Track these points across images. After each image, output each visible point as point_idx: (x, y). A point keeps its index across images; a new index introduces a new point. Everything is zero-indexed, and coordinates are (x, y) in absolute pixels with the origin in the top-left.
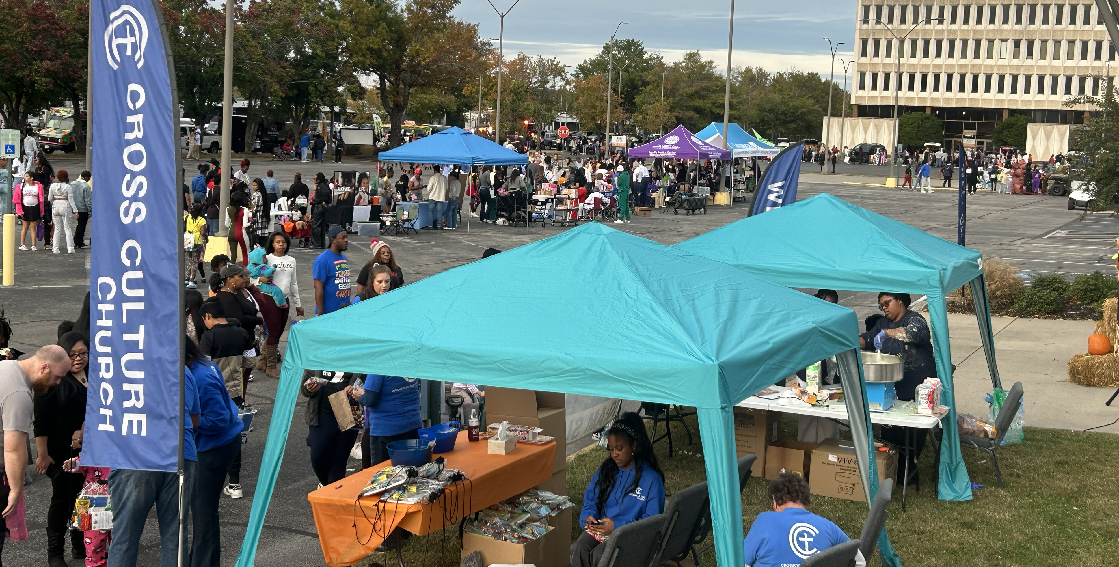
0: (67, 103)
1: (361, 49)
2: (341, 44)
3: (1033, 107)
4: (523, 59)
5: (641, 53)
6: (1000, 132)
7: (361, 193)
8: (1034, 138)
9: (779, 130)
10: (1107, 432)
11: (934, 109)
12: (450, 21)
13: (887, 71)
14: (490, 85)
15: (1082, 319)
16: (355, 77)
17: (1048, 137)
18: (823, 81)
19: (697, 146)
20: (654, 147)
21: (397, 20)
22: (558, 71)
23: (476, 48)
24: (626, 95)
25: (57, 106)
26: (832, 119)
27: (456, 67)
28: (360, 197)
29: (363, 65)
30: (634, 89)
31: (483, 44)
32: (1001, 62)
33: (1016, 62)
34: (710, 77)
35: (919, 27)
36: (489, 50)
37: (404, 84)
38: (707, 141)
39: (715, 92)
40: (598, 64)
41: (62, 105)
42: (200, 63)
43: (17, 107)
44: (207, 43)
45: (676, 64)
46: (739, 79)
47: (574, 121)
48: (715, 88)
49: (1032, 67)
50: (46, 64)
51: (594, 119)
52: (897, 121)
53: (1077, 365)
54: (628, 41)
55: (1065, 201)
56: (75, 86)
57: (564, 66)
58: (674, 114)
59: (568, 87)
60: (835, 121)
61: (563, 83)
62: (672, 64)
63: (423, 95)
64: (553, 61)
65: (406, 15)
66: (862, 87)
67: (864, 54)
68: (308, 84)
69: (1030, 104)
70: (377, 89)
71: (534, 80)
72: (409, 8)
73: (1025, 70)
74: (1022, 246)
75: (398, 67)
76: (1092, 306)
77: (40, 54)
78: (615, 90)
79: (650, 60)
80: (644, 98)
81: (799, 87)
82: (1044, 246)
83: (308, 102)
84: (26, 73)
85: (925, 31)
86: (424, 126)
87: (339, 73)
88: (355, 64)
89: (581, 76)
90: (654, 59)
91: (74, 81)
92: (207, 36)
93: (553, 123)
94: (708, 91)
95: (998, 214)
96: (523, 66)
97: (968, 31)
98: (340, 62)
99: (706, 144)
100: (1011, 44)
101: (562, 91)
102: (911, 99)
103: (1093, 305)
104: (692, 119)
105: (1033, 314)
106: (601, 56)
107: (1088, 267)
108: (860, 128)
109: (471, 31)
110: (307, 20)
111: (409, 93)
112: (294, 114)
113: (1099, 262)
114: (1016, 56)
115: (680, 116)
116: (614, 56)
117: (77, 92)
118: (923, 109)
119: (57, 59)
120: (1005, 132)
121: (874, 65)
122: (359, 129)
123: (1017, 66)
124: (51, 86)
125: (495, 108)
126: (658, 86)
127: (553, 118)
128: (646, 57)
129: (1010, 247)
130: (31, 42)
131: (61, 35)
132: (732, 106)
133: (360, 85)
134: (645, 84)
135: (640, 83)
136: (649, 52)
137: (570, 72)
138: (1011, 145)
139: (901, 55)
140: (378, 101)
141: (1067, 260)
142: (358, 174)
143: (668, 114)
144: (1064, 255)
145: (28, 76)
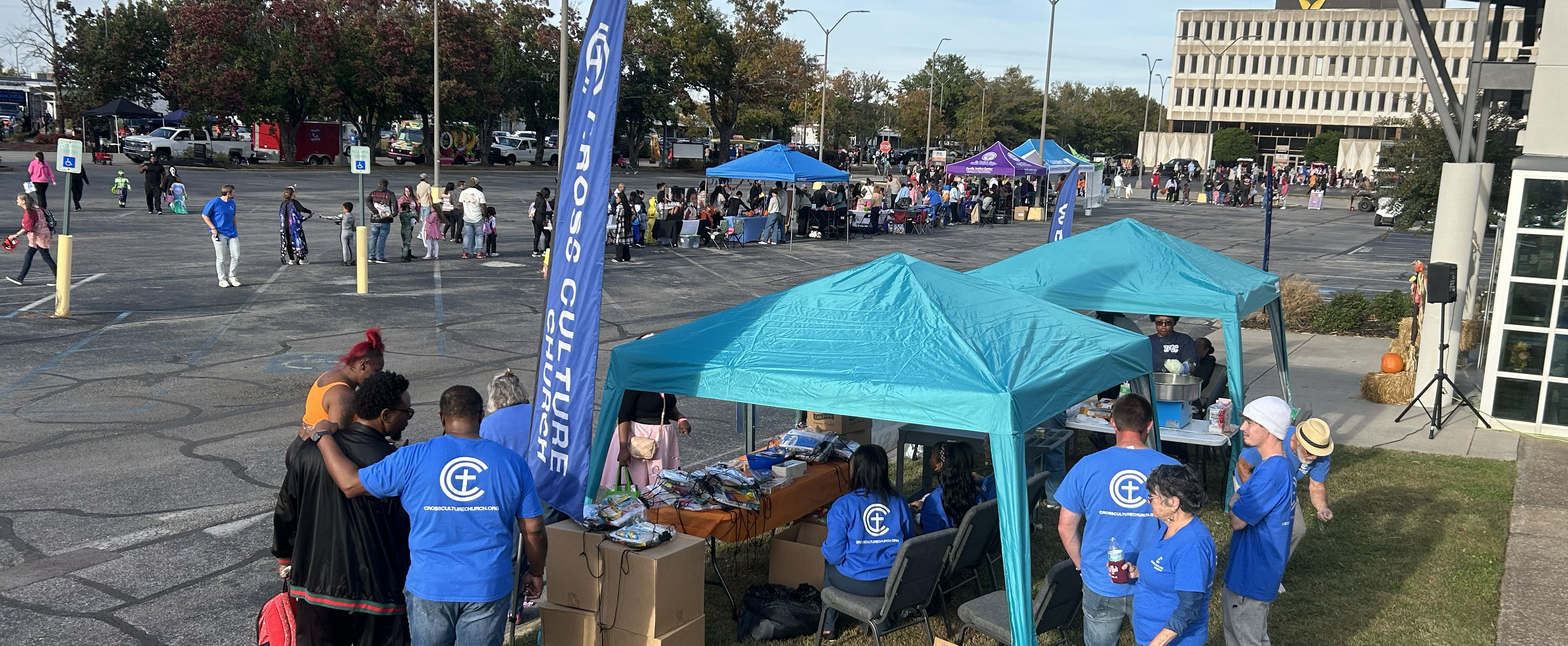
0: (417, 116)
1: (691, 66)
2: (673, 60)
3: (1345, 123)
4: (848, 75)
5: (963, 69)
6: (1312, 148)
7: (690, 208)
8: (1345, 154)
9: (1096, 144)
10: (1395, 449)
11: (1248, 125)
12: (778, 38)
13: (1204, 86)
14: (815, 99)
15: (1379, 336)
16: (686, 93)
17: (1359, 153)
18: (1140, 96)
19: (1014, 163)
20: (972, 163)
21: (727, 36)
22: (881, 87)
23: (802, 63)
24: (947, 110)
25: (407, 119)
26: (1148, 134)
27: (783, 82)
28: (689, 212)
29: (694, 81)
30: (955, 104)
31: (809, 60)
32: (1316, 78)
33: (1331, 78)
34: (1029, 92)
35: (1237, 43)
36: (815, 65)
37: (733, 100)
38: (1023, 157)
39: (1034, 107)
40: (921, 79)
41: (412, 119)
42: (539, 79)
43: (370, 120)
44: (546, 59)
45: (997, 79)
46: (1059, 94)
47: (896, 135)
48: (1034, 103)
49: (1347, 83)
50: (396, 79)
51: (915, 133)
52: (1212, 136)
53: (1370, 383)
54: (951, 56)
55: (1372, 217)
56: (423, 100)
57: (887, 81)
58: (993, 129)
59: (891, 102)
60: (1151, 136)
61: (886, 98)
62: (993, 79)
63: (751, 110)
64: (876, 77)
65: (734, 31)
66: (1178, 103)
67: (1182, 69)
68: (641, 100)
69: (1343, 121)
70: (707, 104)
71: (858, 95)
72: (737, 25)
73: (1340, 86)
74: (1325, 262)
75: (727, 83)
76: (1390, 323)
77: (390, 70)
78: (936, 105)
79: (971, 75)
80: (965, 113)
81: (1116, 102)
82: (1347, 261)
83: (642, 117)
84: (378, 87)
85: (1242, 47)
86: (751, 141)
87: (671, 88)
88: (686, 80)
89: (904, 91)
90: (975, 74)
91: (422, 96)
92: (546, 52)
93: (876, 138)
94: (1027, 106)
95: (1304, 230)
96: (847, 82)
97: (1285, 47)
98: (672, 78)
99: (1022, 161)
100: (1327, 60)
101: (885, 107)
102: (1227, 114)
103: (1392, 322)
104: (1010, 134)
105: (1332, 331)
106: (924, 71)
107: (1389, 284)
108: (1175, 143)
109: (798, 48)
110: (640, 36)
111: (738, 109)
112: (629, 128)
113: (1400, 279)
114: (1332, 72)
115: (1000, 131)
116: (936, 71)
117: (425, 107)
118: (1237, 125)
119: (406, 75)
120: (1317, 148)
121: (1191, 81)
122: (690, 143)
123: (1332, 82)
124: (400, 101)
125: (820, 123)
126: (979, 101)
127: (876, 132)
128: (968, 72)
129: (1314, 263)
130: (381, 58)
131: (409, 51)
132: (1049, 121)
133: (691, 100)
134: (966, 99)
135: (961, 98)
136: (971, 66)
137: (893, 87)
138: (1323, 161)
139: (1217, 70)
140: (709, 117)
141: (1369, 277)
142: (686, 190)
143: (988, 129)
144: (1367, 271)
145: (380, 90)
